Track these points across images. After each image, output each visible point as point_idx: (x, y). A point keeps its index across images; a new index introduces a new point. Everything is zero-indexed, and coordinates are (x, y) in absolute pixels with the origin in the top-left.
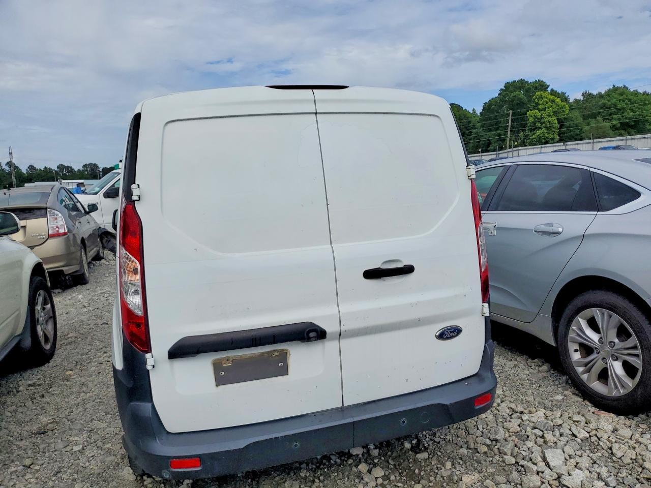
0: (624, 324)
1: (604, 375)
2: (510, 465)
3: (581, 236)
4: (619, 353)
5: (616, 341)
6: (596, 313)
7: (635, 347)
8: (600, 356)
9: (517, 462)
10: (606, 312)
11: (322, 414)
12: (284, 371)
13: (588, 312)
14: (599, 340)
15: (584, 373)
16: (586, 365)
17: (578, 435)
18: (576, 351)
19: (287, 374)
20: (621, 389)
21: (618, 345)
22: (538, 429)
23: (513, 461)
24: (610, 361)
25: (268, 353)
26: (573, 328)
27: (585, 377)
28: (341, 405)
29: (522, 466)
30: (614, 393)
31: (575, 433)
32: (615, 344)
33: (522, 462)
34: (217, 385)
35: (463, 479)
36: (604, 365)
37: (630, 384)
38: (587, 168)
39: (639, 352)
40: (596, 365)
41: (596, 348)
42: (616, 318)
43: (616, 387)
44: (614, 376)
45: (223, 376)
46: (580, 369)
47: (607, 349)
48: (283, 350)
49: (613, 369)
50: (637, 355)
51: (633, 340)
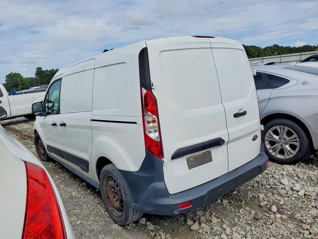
0: (290, 130)
1: (282, 152)
2: (269, 189)
3: (268, 99)
4: (288, 142)
5: (286, 137)
6: (278, 128)
7: (296, 138)
8: (280, 144)
9: (271, 187)
10: (282, 127)
11: (223, 176)
12: (210, 160)
13: (274, 128)
14: (279, 138)
15: (272, 152)
16: (273, 149)
17: (284, 174)
18: (268, 144)
19: (211, 161)
20: (290, 155)
21: (287, 139)
22: (269, 174)
23: (270, 187)
24: (284, 145)
25: (204, 153)
26: (267, 135)
27: (273, 154)
28: (228, 172)
29: (274, 188)
30: (288, 157)
31: (282, 173)
32: (286, 139)
33: (273, 187)
34: (189, 169)
35: (260, 196)
36: (282, 148)
37: (294, 153)
38: (264, 72)
39: (298, 139)
40: (278, 148)
41: (277, 142)
42: (287, 129)
43: (288, 155)
44: (287, 151)
45: (191, 165)
46: (271, 151)
47: (283, 141)
48: (209, 151)
49: (286, 148)
50: (297, 141)
51: (295, 135)
